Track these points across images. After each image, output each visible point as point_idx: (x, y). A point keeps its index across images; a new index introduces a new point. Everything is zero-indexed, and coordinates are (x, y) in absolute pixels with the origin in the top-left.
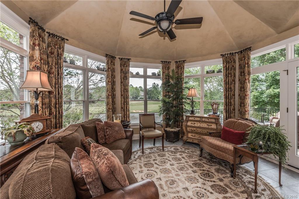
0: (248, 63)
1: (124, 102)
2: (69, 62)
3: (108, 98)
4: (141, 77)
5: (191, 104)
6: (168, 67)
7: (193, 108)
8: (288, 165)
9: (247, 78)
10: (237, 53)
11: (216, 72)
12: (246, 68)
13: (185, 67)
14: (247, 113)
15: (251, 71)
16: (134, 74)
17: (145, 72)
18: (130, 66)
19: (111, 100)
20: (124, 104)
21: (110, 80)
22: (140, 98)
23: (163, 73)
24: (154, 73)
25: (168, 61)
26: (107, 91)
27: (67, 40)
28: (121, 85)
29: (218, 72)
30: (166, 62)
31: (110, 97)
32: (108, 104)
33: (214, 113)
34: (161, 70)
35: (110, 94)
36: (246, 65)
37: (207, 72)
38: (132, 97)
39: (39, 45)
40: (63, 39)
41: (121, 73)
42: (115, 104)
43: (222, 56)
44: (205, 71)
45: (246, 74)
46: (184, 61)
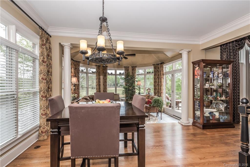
0: (163, 70)
1: (105, 88)
2: (81, 71)
3: (97, 86)
4: (114, 75)
5: (139, 89)
6: (128, 70)
7: (139, 91)
8: (173, 115)
9: (162, 77)
10: (160, 64)
11: (151, 72)
12: (162, 72)
13: (136, 69)
14: (162, 93)
15: (164, 73)
16: (110, 73)
17: (116, 72)
18: (108, 69)
19: (98, 87)
20: (105, 89)
21: (98, 77)
22: (120, 85)
23: (125, 73)
24: (120, 73)
25: (128, 66)
26: (96, 83)
27: (81, 62)
28: (103, 80)
29: (152, 73)
30: (127, 67)
31: (98, 85)
32: (97, 89)
33: (148, 94)
34: (124, 71)
35: (98, 84)
36: (162, 71)
37: (147, 73)
38: (113, 84)
39: (73, 67)
40: (79, 62)
41: (103, 73)
42: (100, 89)
43: (154, 65)
44: (146, 72)
45: (162, 75)
46: (136, 66)
